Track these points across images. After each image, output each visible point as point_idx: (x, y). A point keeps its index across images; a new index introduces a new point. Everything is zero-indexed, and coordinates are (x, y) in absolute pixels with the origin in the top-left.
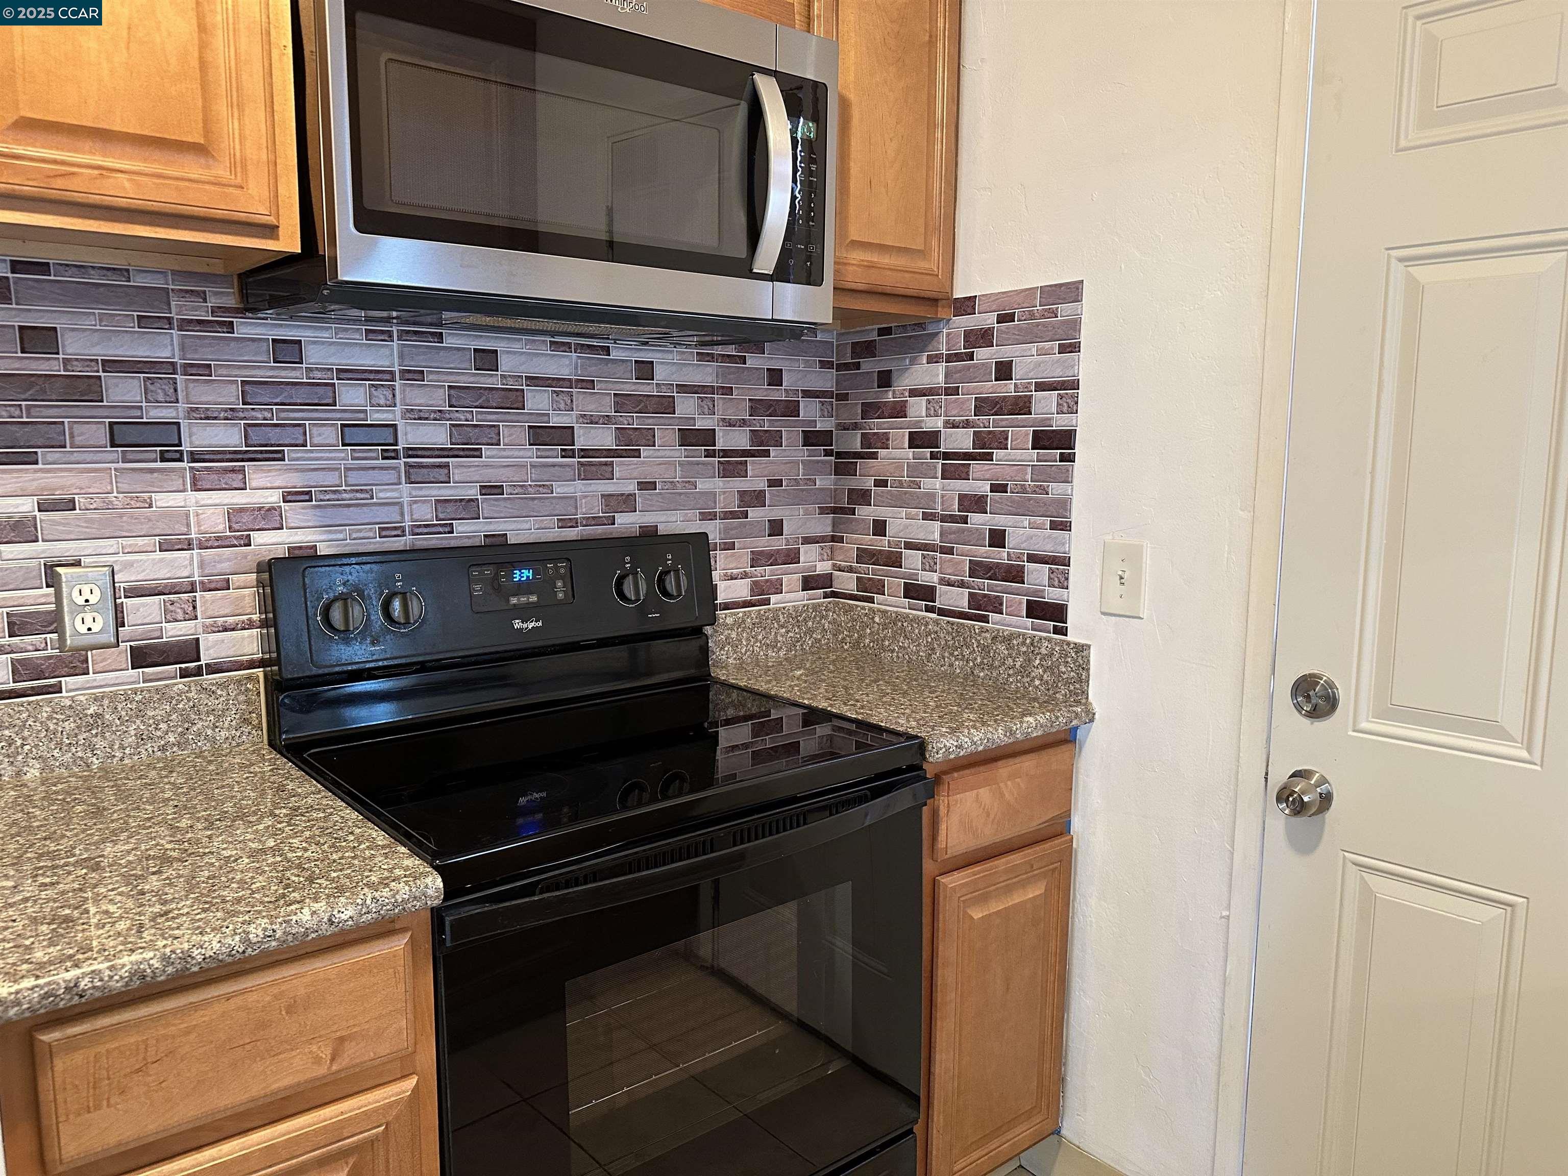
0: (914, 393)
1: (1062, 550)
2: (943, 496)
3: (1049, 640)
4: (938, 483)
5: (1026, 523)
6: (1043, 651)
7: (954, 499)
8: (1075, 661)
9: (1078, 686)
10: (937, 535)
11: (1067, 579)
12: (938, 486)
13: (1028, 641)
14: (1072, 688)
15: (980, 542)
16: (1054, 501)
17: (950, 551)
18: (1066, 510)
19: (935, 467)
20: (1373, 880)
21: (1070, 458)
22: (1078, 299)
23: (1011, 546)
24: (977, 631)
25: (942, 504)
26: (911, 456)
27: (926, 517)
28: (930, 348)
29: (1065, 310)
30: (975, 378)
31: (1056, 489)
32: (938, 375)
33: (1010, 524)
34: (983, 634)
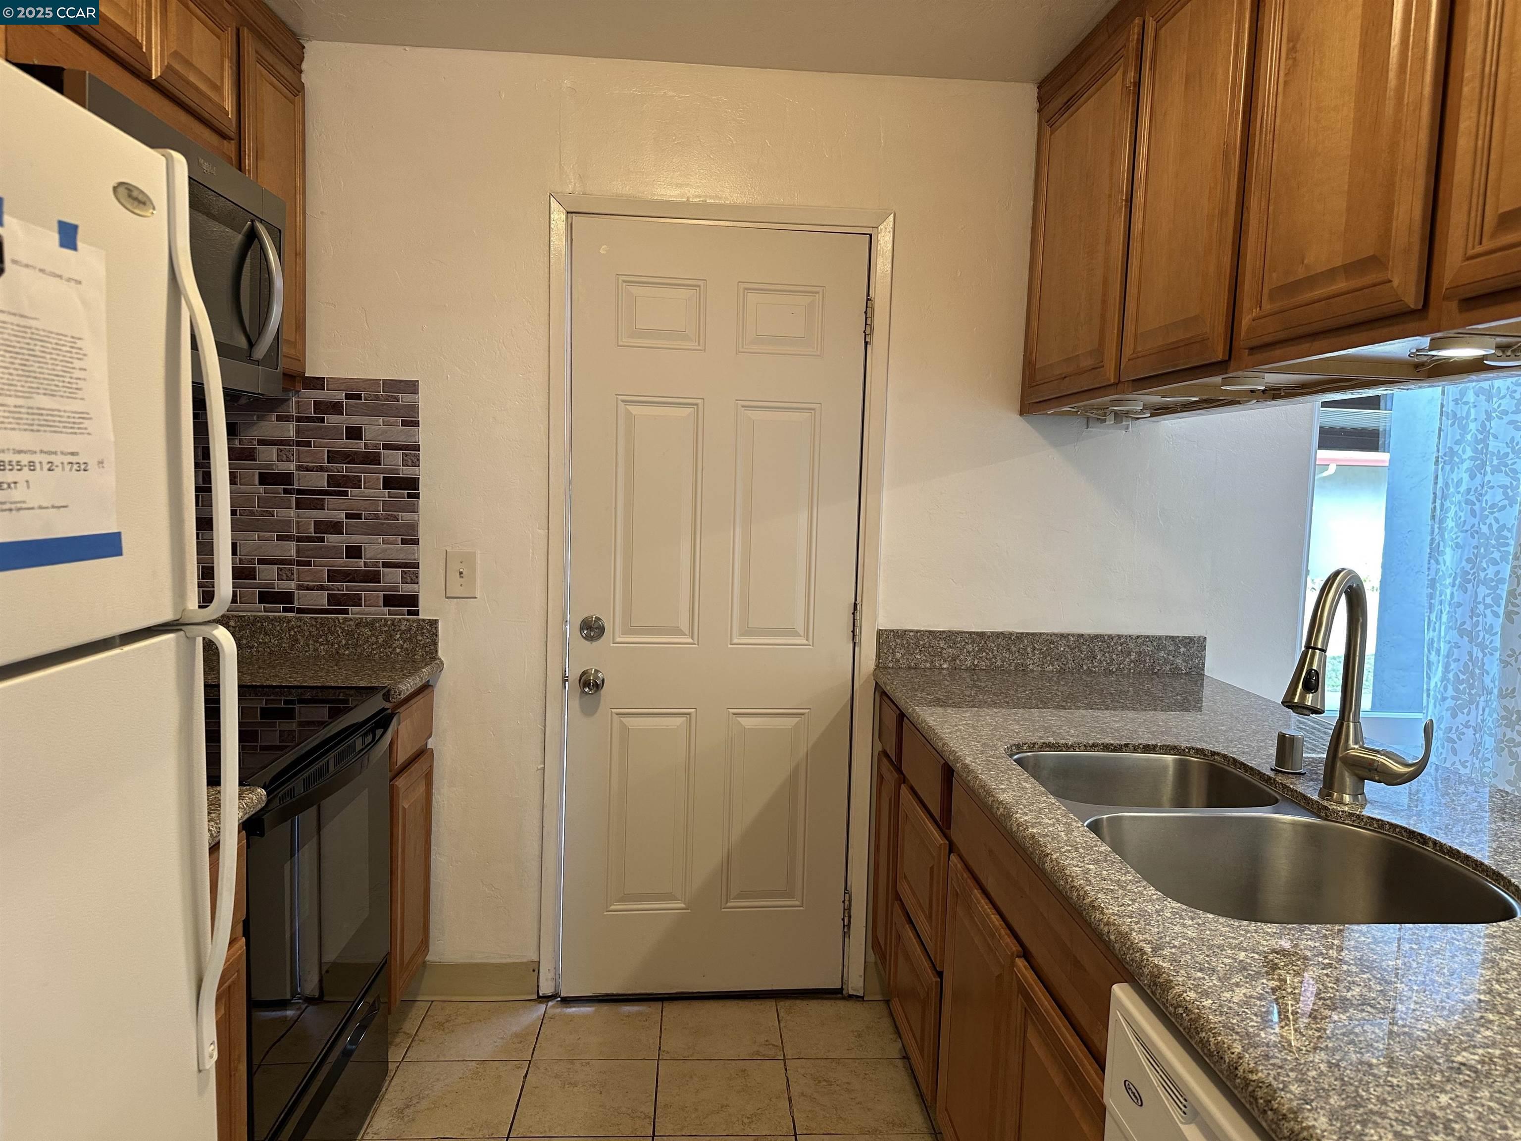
0: (262, 442)
1: (413, 557)
2: (298, 522)
3: (408, 620)
4: (292, 513)
5: (381, 541)
6: (403, 628)
7: (309, 524)
8: (429, 632)
9: (432, 648)
10: (293, 552)
11: (417, 577)
12: (292, 515)
13: (389, 623)
14: (428, 649)
15: (339, 555)
16: (404, 525)
17: (308, 564)
18: (414, 531)
19: (290, 501)
20: (625, 720)
21: (417, 496)
22: (416, 392)
23: (368, 557)
24: (341, 621)
25: (298, 528)
26: (262, 491)
27: (279, 538)
28: (280, 409)
29: (405, 398)
30: (327, 436)
31: (405, 517)
32: (289, 431)
33: (365, 542)
34: (348, 623)
